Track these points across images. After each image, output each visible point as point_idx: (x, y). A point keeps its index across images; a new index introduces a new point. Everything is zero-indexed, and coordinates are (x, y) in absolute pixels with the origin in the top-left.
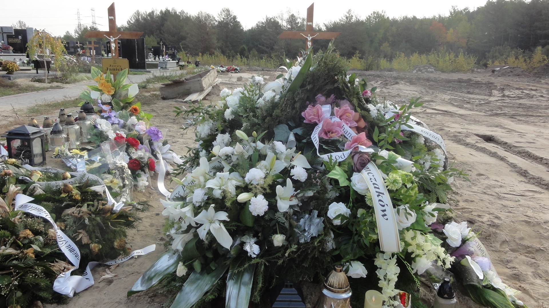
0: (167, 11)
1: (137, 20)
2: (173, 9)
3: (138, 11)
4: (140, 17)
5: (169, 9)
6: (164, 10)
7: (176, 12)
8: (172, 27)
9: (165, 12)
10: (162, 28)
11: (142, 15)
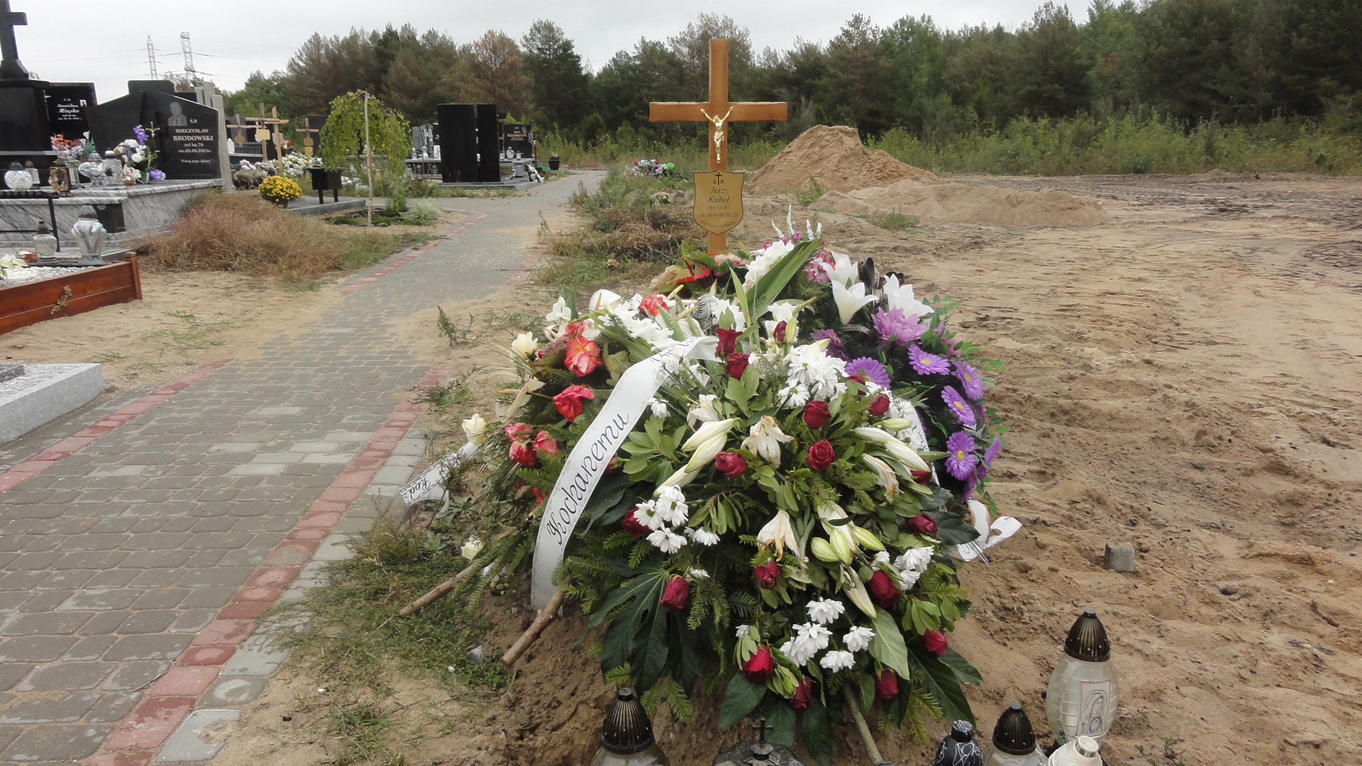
0: (391, 34)
1: (313, 60)
2: (405, 29)
3: (316, 36)
4: (323, 52)
5: (394, 29)
6: (381, 31)
7: (414, 37)
8: (408, 74)
9: (384, 36)
10: (384, 78)
11: (327, 47)
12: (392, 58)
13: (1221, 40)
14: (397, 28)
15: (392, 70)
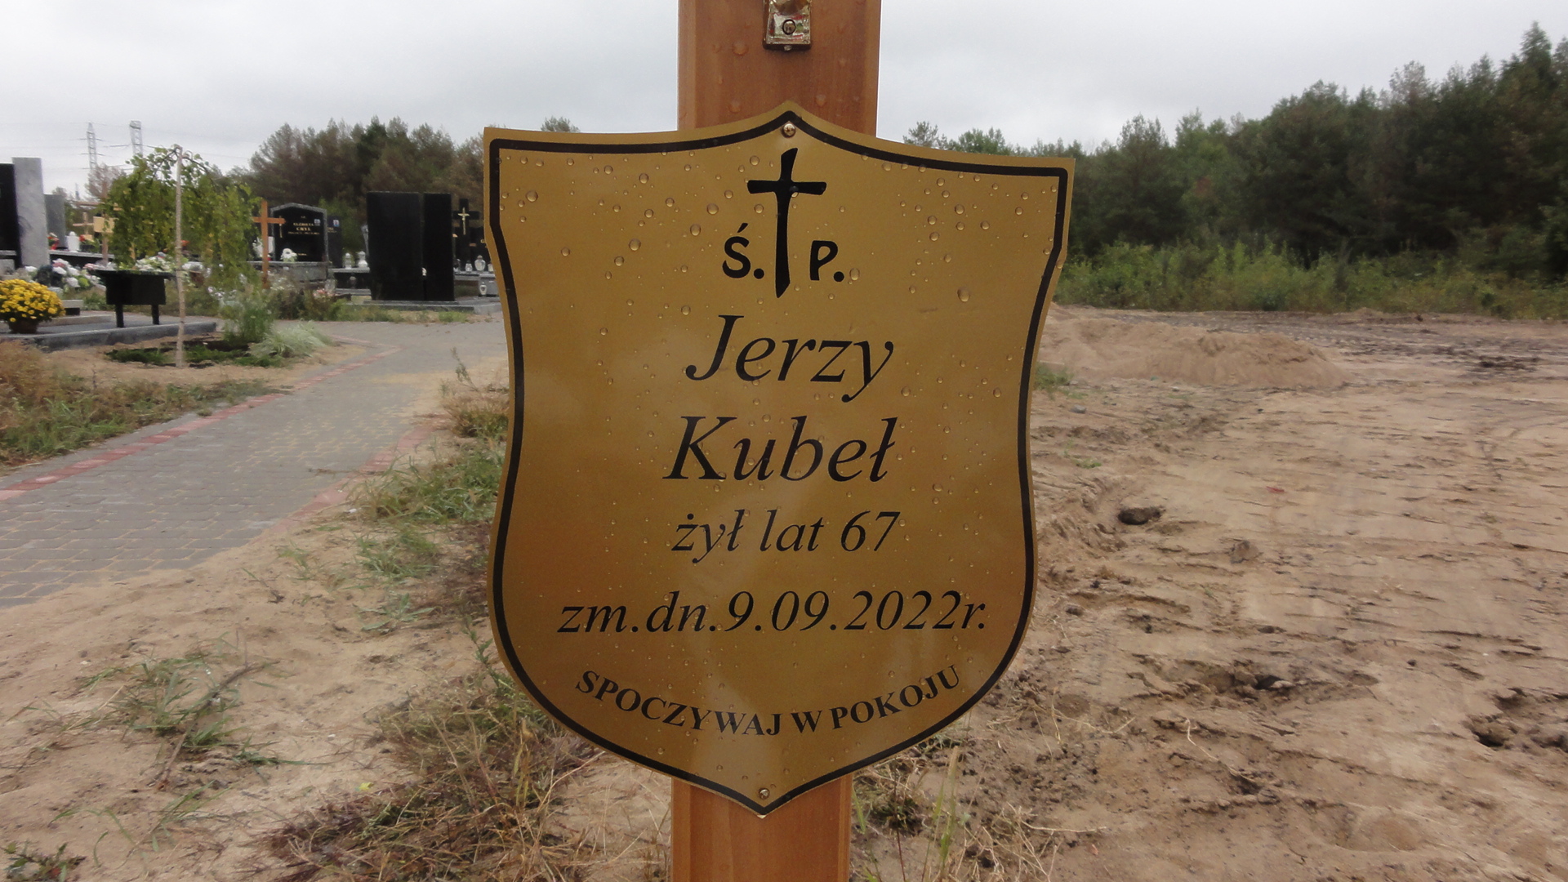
0: (377, 129)
1: (283, 157)
2: (394, 123)
3: (286, 129)
4: (293, 146)
5: (381, 123)
6: (366, 124)
7: (404, 134)
8: (394, 174)
9: (369, 131)
10: (364, 178)
11: (298, 141)
12: (376, 156)
13: (1334, 163)
14: (385, 122)
15: (374, 170)
